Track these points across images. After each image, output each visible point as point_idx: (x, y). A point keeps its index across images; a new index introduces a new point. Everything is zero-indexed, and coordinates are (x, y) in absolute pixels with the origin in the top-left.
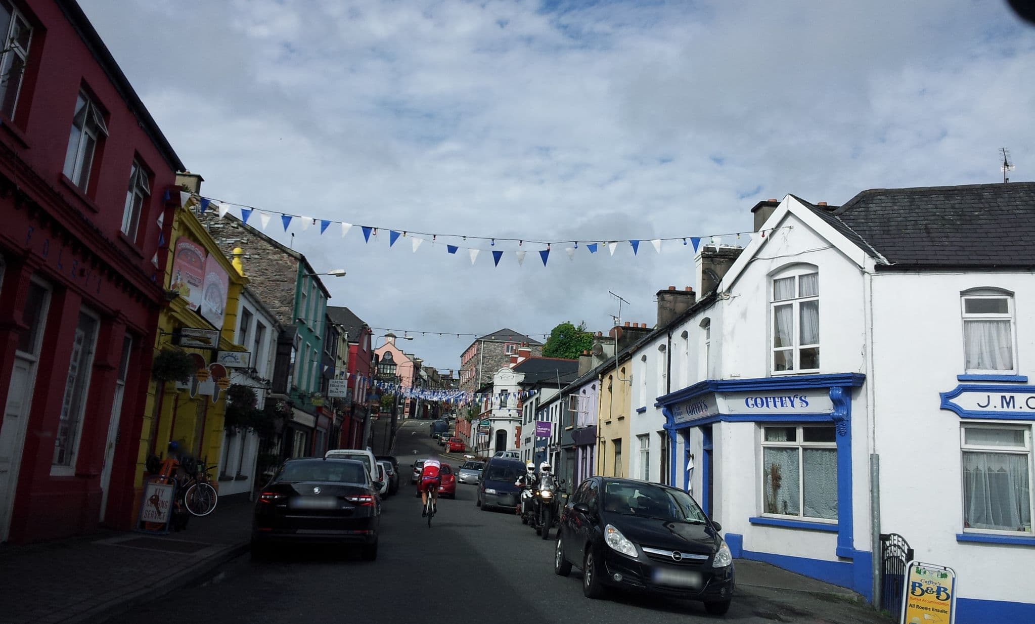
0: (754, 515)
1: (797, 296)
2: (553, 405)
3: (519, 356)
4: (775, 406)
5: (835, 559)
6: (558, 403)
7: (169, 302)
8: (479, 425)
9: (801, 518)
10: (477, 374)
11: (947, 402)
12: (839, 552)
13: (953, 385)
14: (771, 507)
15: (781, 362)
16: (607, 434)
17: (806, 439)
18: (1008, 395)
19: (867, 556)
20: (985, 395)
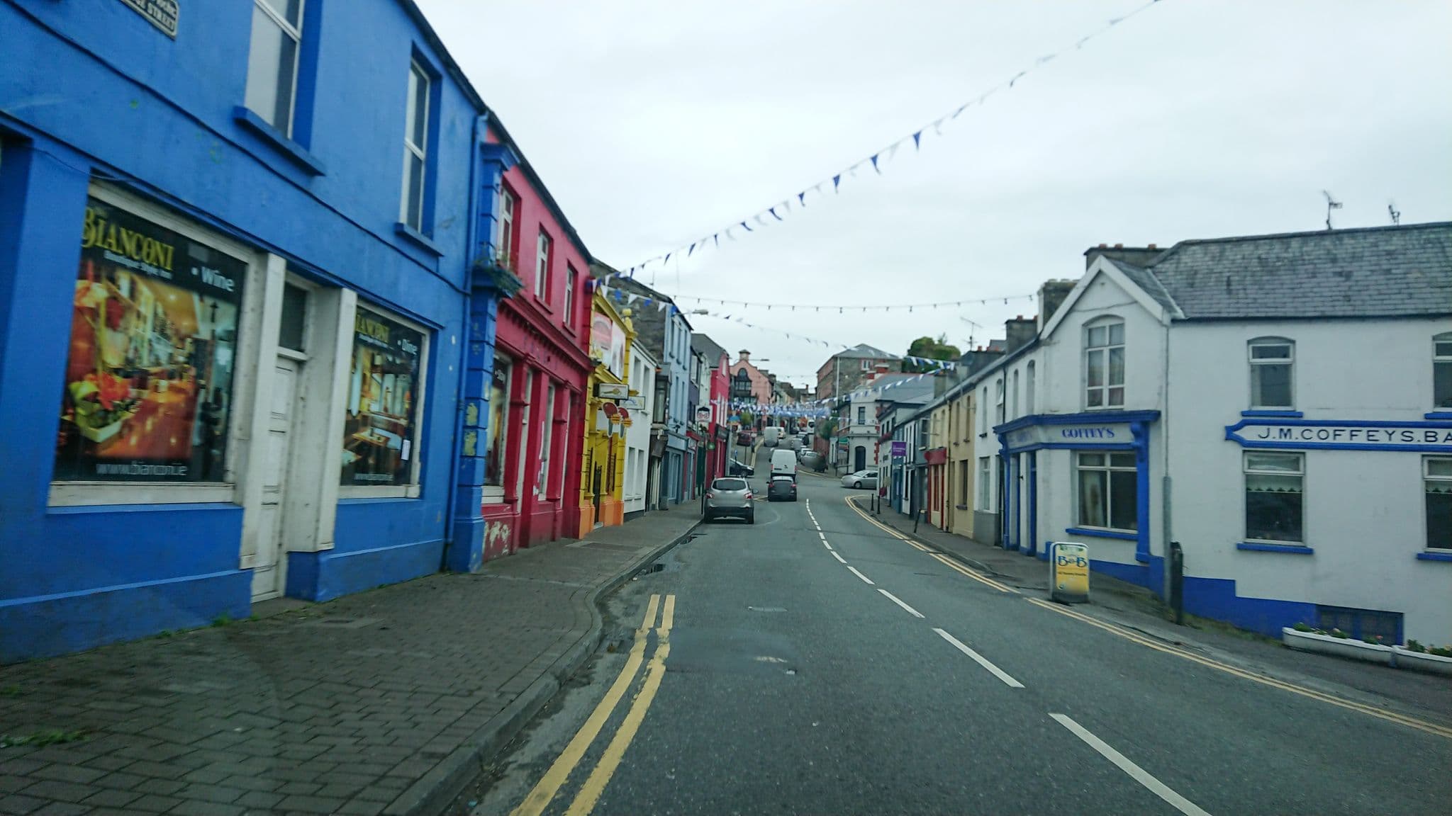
0: (1070, 526)
1: (1107, 343)
2: (907, 426)
3: (877, 372)
4: (1087, 436)
5: (1136, 563)
6: (912, 424)
7: (595, 368)
8: (837, 442)
9: (1109, 529)
10: (834, 389)
11: (1231, 434)
12: (1138, 558)
13: (1236, 420)
14: (1084, 519)
15: (1095, 398)
16: (957, 456)
17: (1112, 465)
18: (1285, 428)
19: (1160, 559)
20: (1265, 428)
